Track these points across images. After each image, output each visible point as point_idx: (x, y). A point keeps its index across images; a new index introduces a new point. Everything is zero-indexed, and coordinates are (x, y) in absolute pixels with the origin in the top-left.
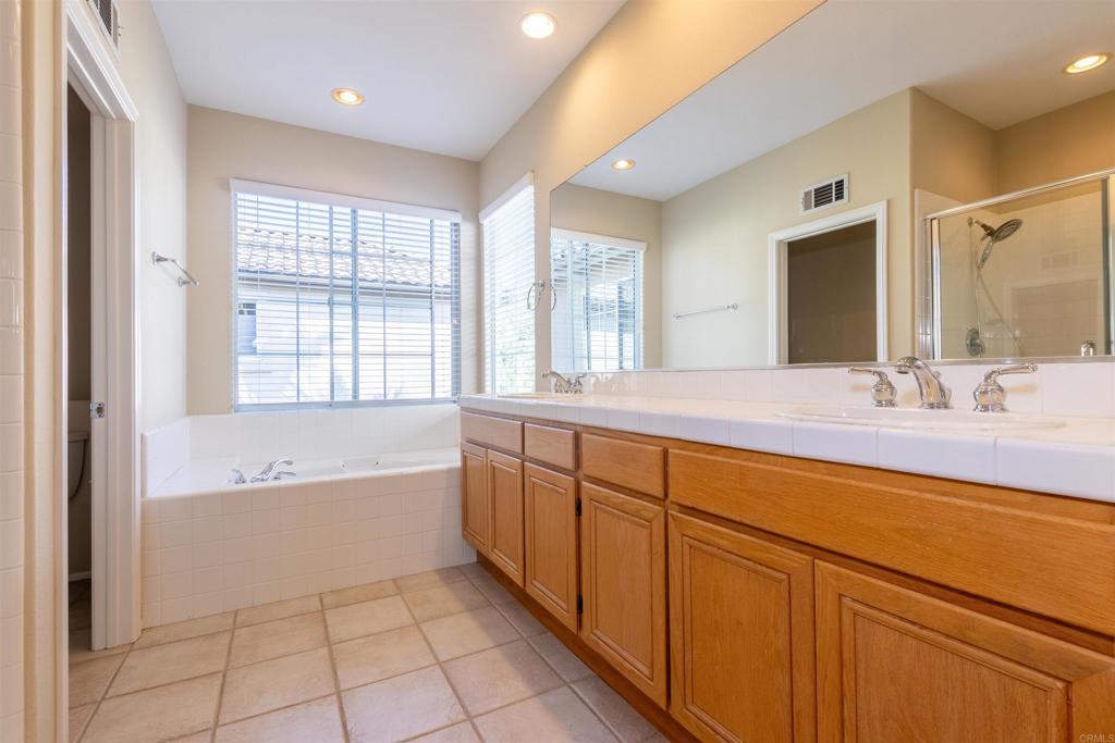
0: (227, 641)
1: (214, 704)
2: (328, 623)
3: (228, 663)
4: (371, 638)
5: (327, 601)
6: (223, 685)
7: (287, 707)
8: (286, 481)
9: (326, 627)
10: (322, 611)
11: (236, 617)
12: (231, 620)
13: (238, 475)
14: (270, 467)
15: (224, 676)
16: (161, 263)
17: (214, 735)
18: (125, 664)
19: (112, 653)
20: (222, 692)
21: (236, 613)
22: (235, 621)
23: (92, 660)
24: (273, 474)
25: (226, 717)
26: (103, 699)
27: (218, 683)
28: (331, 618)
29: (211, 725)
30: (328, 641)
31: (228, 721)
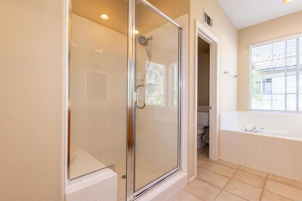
0: (235, 172)
1: (225, 184)
2: (267, 183)
3: (233, 177)
4: (280, 197)
5: (269, 177)
6: (229, 181)
7: (241, 197)
8: (258, 134)
9: (265, 184)
10: (266, 179)
11: (240, 167)
12: (238, 167)
13: (245, 129)
14: (255, 128)
15: (230, 179)
16: (226, 73)
17: (222, 191)
18: (213, 165)
19: (213, 161)
20: (228, 183)
21: (241, 166)
22: (239, 168)
23: (208, 161)
24: (255, 131)
25: (226, 189)
26: (207, 169)
27: (228, 180)
28: (268, 182)
29: (222, 188)
30: (263, 188)
31: (226, 190)
